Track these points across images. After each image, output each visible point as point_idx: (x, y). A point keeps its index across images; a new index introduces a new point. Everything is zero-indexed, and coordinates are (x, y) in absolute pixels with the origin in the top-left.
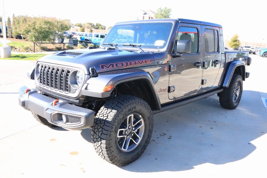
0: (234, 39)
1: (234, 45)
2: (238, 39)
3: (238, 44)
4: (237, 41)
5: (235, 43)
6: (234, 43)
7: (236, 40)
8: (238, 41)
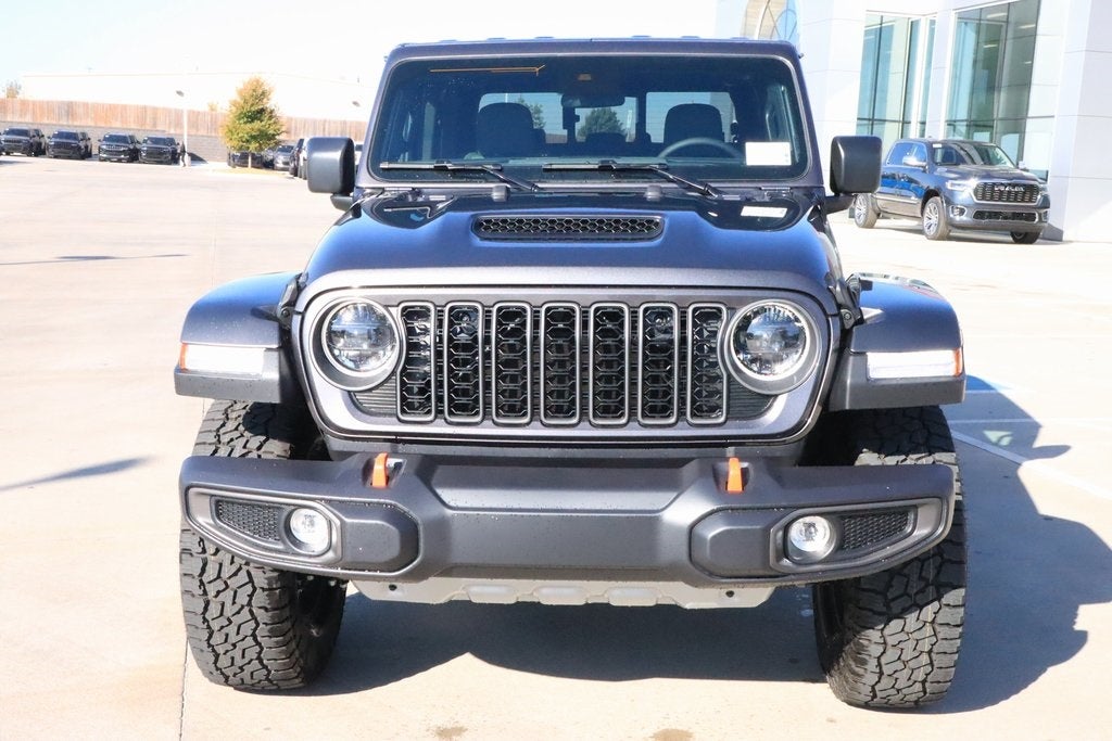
0: (247, 108)
1: (254, 137)
2: (270, 104)
3: (271, 132)
4: (267, 115)
5: (257, 125)
6: (248, 125)
7: (262, 111)
8: (271, 118)
